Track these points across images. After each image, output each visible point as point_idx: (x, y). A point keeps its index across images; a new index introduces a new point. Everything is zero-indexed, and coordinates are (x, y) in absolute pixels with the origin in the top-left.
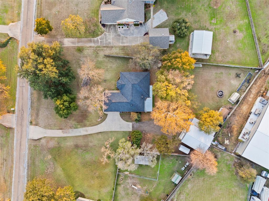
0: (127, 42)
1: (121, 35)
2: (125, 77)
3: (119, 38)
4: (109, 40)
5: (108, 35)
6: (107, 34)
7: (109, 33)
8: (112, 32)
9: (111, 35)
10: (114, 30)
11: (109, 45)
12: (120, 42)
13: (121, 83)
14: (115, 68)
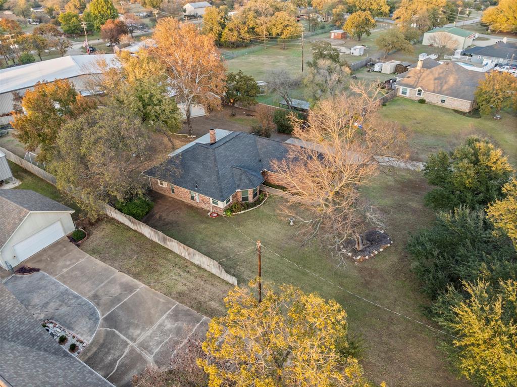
0: (113, 281)
1: (101, 318)
2: (218, 178)
3: (121, 313)
4: (169, 325)
5: (150, 352)
6: (150, 358)
7: (139, 359)
8: (127, 351)
9: (141, 339)
10: (108, 353)
11: (187, 308)
12: (136, 295)
13: (243, 177)
14: (230, 238)
